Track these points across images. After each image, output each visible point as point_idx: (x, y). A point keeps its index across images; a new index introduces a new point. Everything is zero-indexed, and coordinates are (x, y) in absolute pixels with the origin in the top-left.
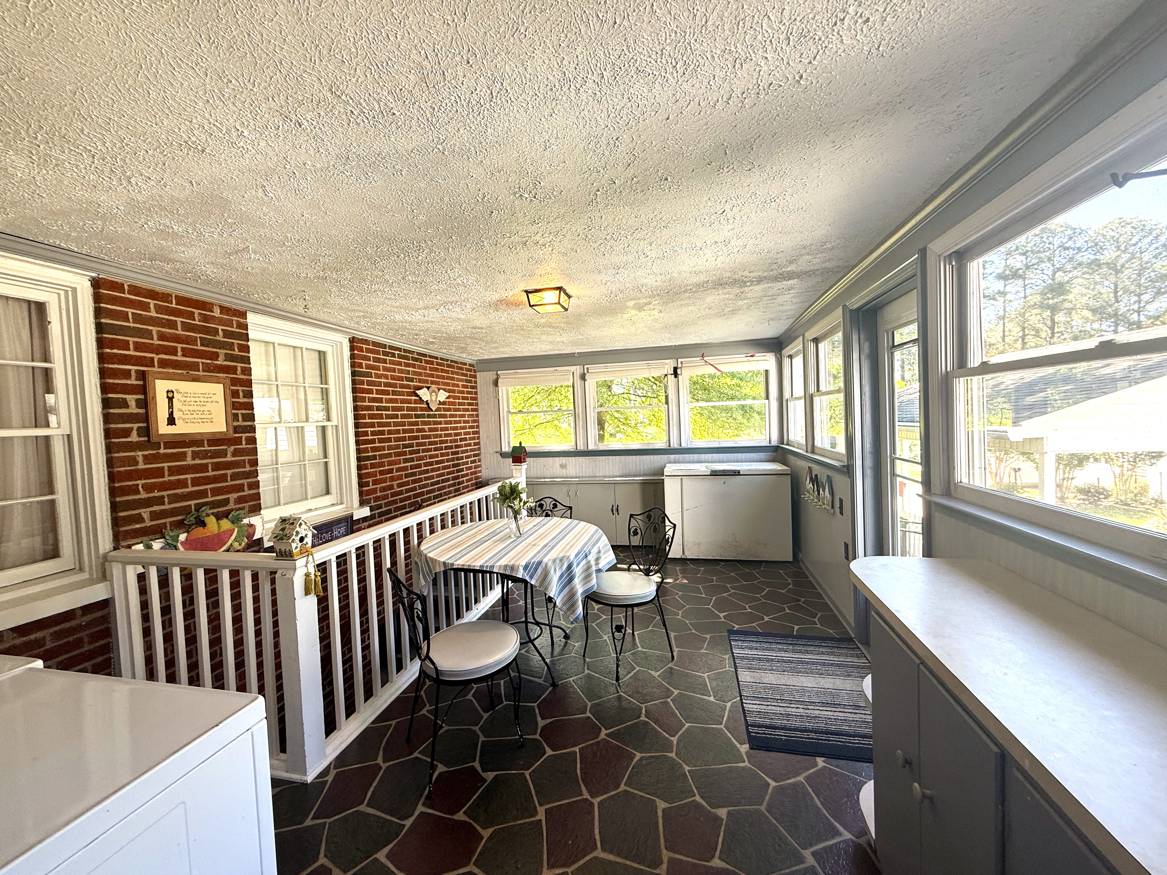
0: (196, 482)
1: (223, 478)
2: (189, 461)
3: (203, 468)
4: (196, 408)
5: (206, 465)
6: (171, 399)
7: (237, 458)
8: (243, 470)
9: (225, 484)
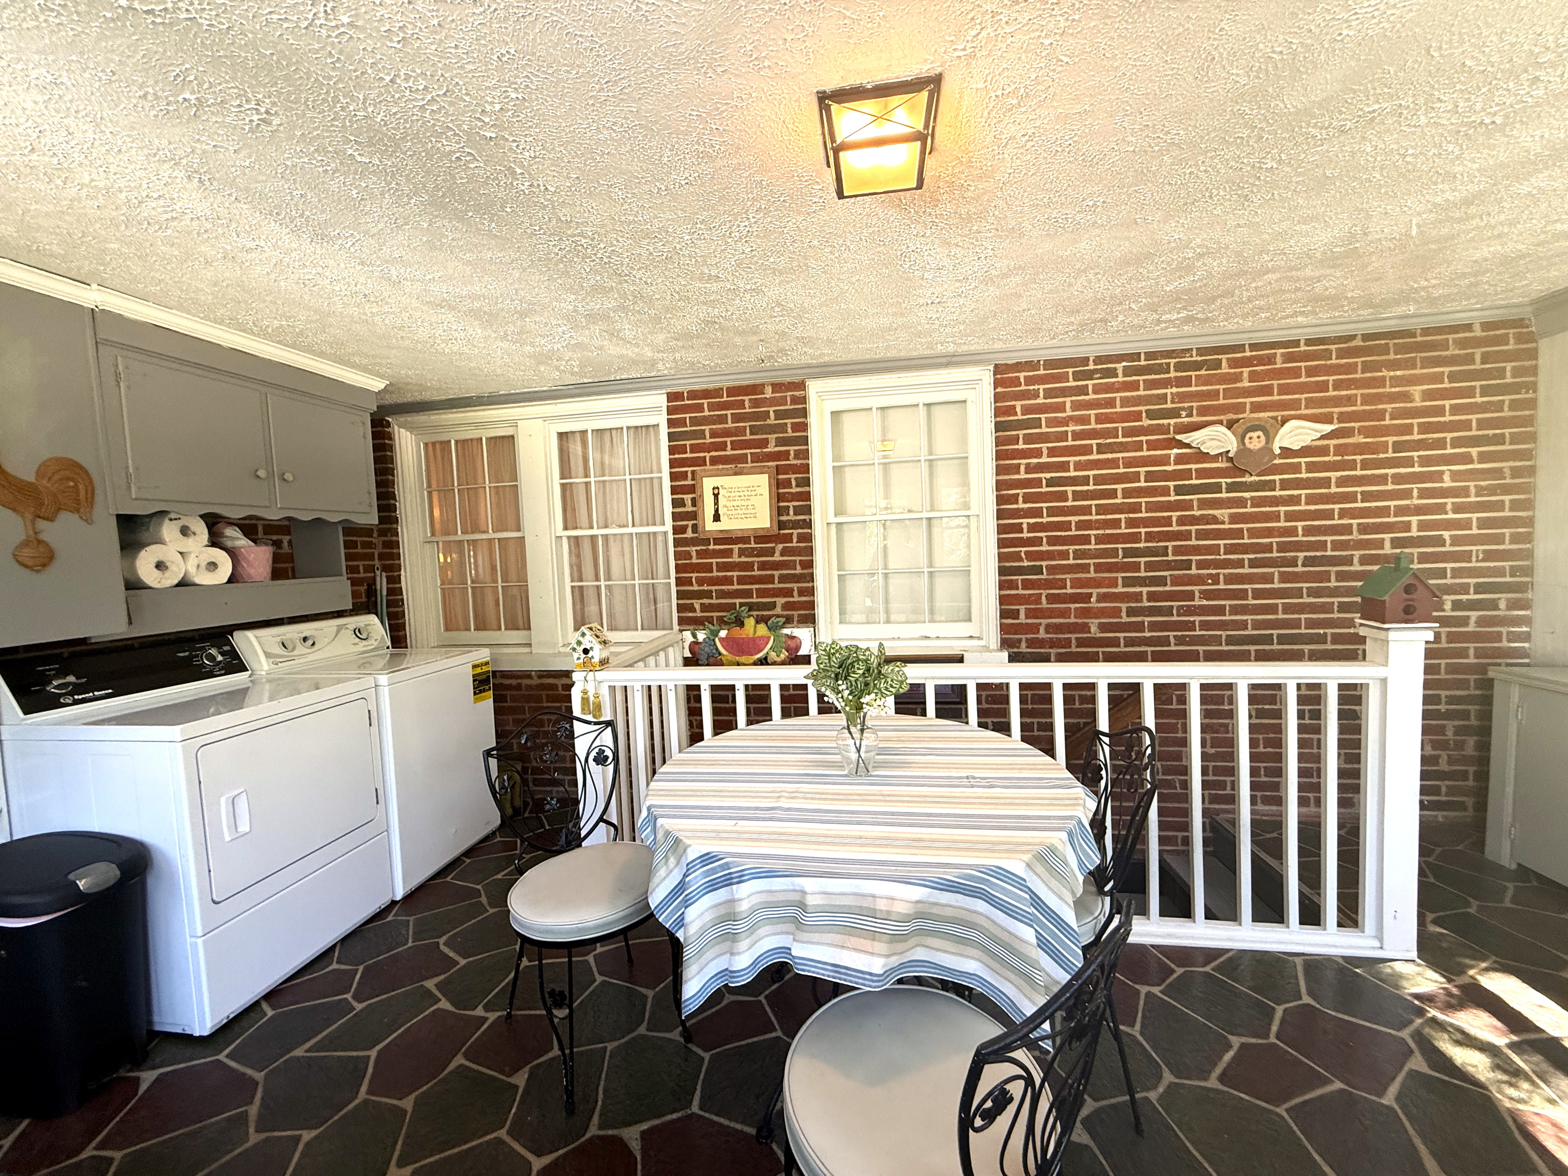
0: (741, 580)
1: (770, 579)
2: (735, 558)
3: (749, 566)
4: (739, 503)
5: (752, 563)
6: (716, 496)
7: (785, 558)
8: (792, 572)
9: (771, 586)
